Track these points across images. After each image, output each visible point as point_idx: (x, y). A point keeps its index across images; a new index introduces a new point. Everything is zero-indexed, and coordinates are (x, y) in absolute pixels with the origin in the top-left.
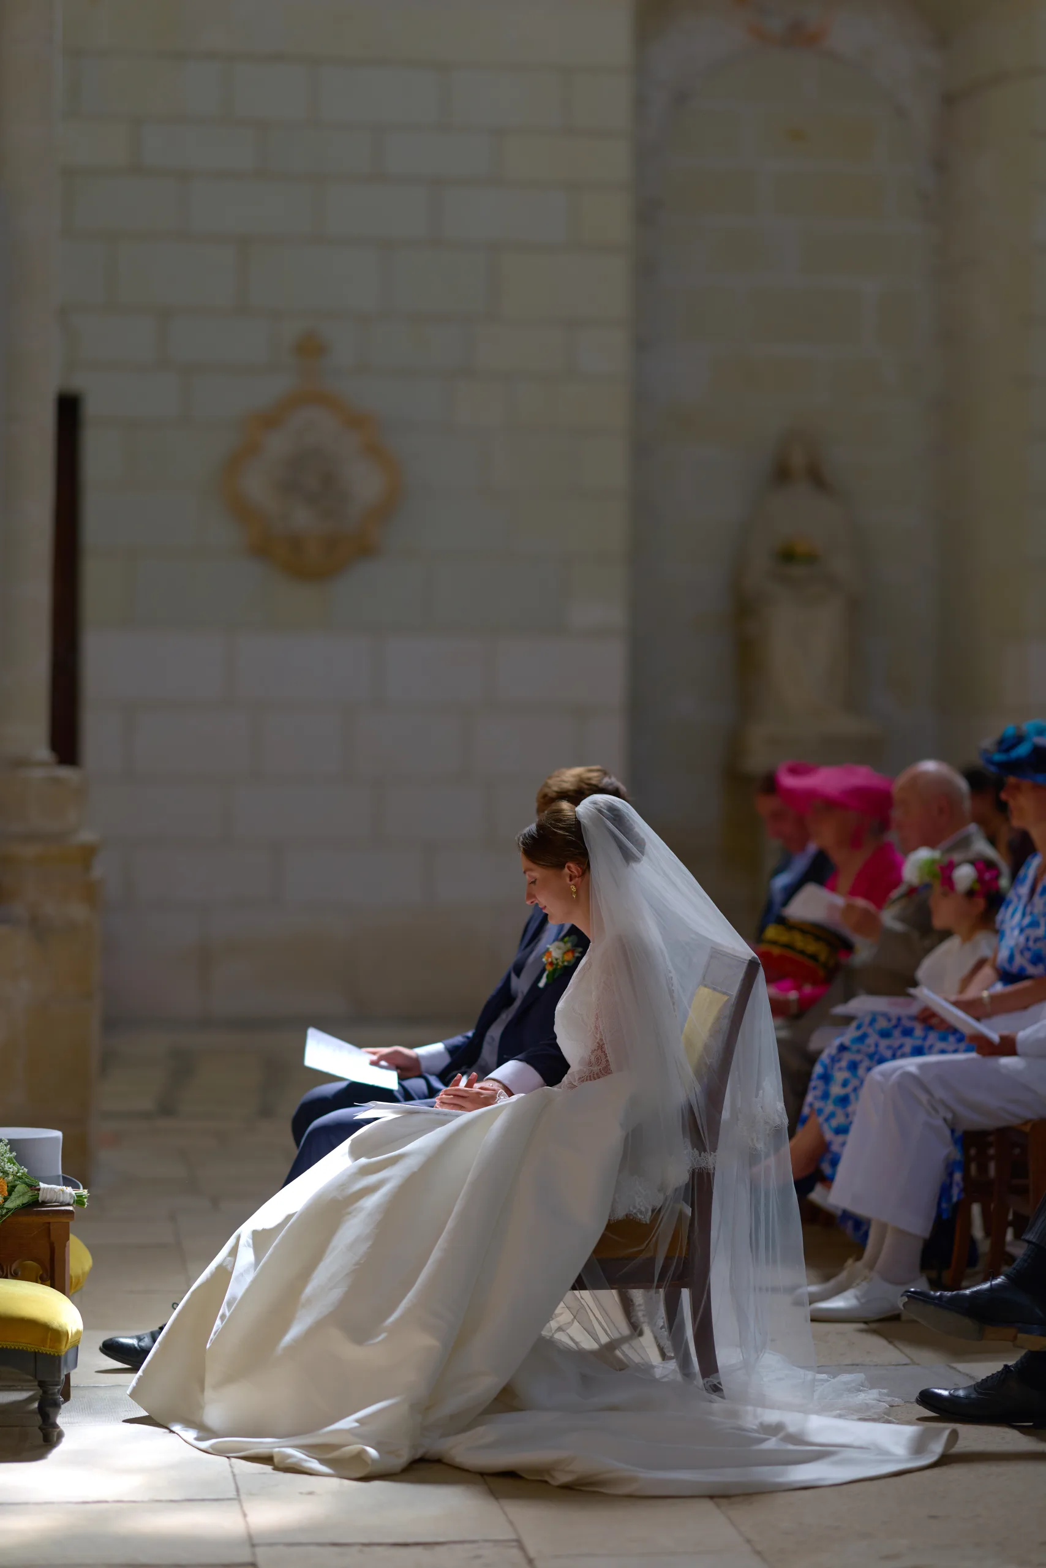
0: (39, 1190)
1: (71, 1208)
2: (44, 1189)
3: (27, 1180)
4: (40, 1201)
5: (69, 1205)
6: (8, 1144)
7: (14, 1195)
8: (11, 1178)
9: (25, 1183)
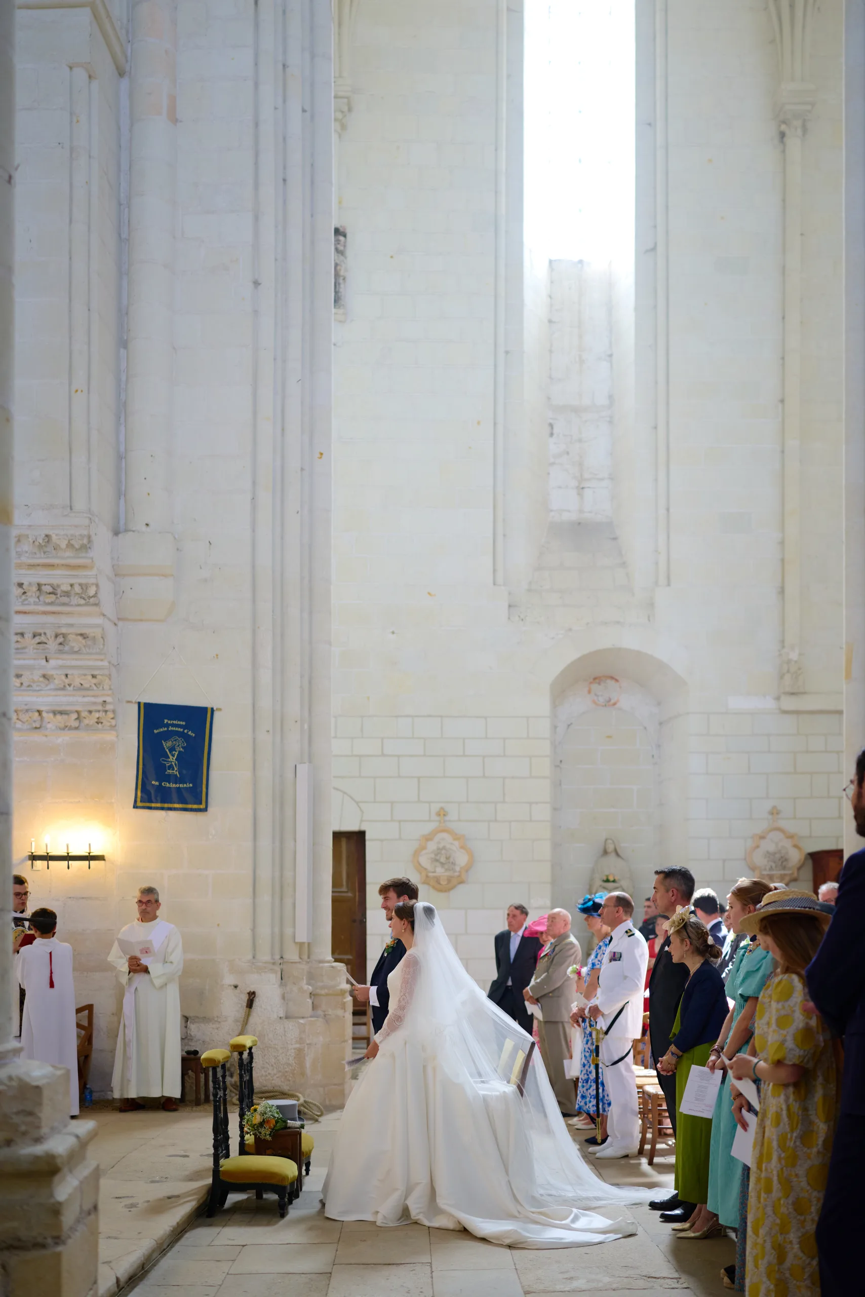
0: (287, 1123)
1: (299, 1130)
2: (289, 1122)
4: (288, 1127)
5: (298, 1128)
6: (276, 1107)
7: (278, 1125)
8: (276, 1119)
9: (282, 1120)
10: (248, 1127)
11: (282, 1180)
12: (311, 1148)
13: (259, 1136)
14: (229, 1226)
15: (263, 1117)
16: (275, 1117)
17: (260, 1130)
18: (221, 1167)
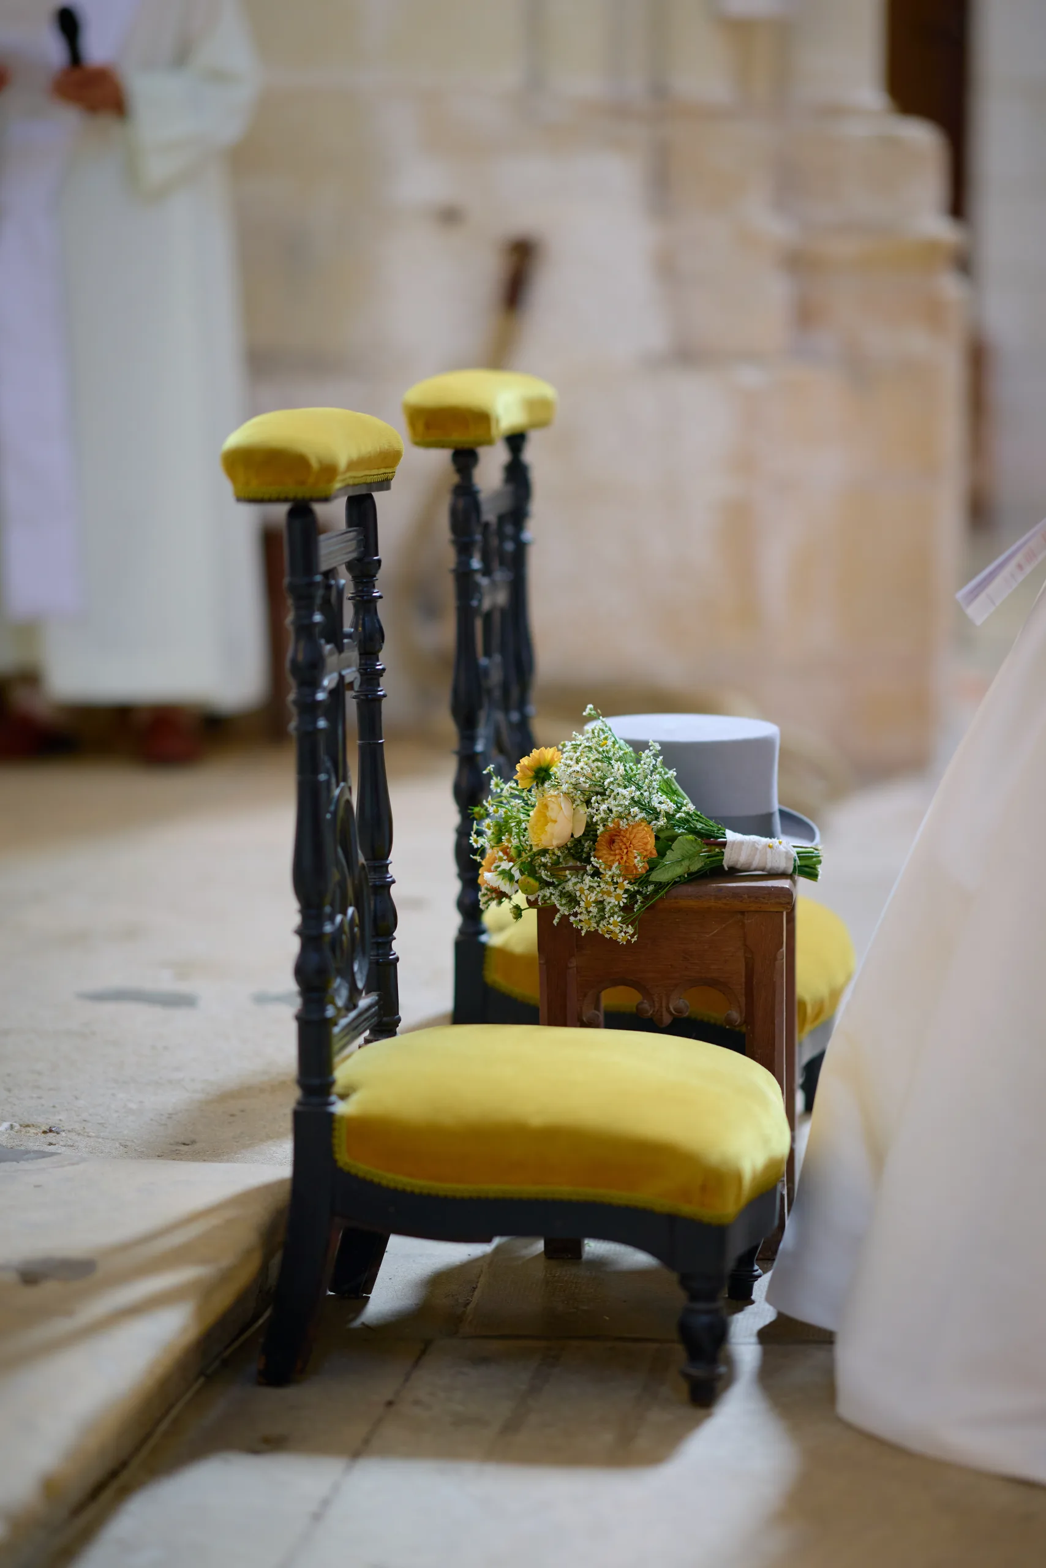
0: (724, 844)
1: (785, 884)
2: (733, 843)
3: (699, 826)
4: (726, 869)
5: (783, 875)
6: (661, 753)
7: (670, 856)
8: (662, 822)
9: (693, 831)
10: (506, 865)
11: (704, 1188)
12: (840, 979)
13: (564, 918)
14: (387, 1452)
15: (583, 810)
16: (655, 814)
17: (569, 887)
18: (343, 1097)
